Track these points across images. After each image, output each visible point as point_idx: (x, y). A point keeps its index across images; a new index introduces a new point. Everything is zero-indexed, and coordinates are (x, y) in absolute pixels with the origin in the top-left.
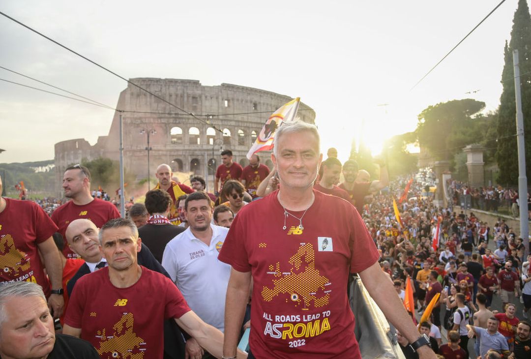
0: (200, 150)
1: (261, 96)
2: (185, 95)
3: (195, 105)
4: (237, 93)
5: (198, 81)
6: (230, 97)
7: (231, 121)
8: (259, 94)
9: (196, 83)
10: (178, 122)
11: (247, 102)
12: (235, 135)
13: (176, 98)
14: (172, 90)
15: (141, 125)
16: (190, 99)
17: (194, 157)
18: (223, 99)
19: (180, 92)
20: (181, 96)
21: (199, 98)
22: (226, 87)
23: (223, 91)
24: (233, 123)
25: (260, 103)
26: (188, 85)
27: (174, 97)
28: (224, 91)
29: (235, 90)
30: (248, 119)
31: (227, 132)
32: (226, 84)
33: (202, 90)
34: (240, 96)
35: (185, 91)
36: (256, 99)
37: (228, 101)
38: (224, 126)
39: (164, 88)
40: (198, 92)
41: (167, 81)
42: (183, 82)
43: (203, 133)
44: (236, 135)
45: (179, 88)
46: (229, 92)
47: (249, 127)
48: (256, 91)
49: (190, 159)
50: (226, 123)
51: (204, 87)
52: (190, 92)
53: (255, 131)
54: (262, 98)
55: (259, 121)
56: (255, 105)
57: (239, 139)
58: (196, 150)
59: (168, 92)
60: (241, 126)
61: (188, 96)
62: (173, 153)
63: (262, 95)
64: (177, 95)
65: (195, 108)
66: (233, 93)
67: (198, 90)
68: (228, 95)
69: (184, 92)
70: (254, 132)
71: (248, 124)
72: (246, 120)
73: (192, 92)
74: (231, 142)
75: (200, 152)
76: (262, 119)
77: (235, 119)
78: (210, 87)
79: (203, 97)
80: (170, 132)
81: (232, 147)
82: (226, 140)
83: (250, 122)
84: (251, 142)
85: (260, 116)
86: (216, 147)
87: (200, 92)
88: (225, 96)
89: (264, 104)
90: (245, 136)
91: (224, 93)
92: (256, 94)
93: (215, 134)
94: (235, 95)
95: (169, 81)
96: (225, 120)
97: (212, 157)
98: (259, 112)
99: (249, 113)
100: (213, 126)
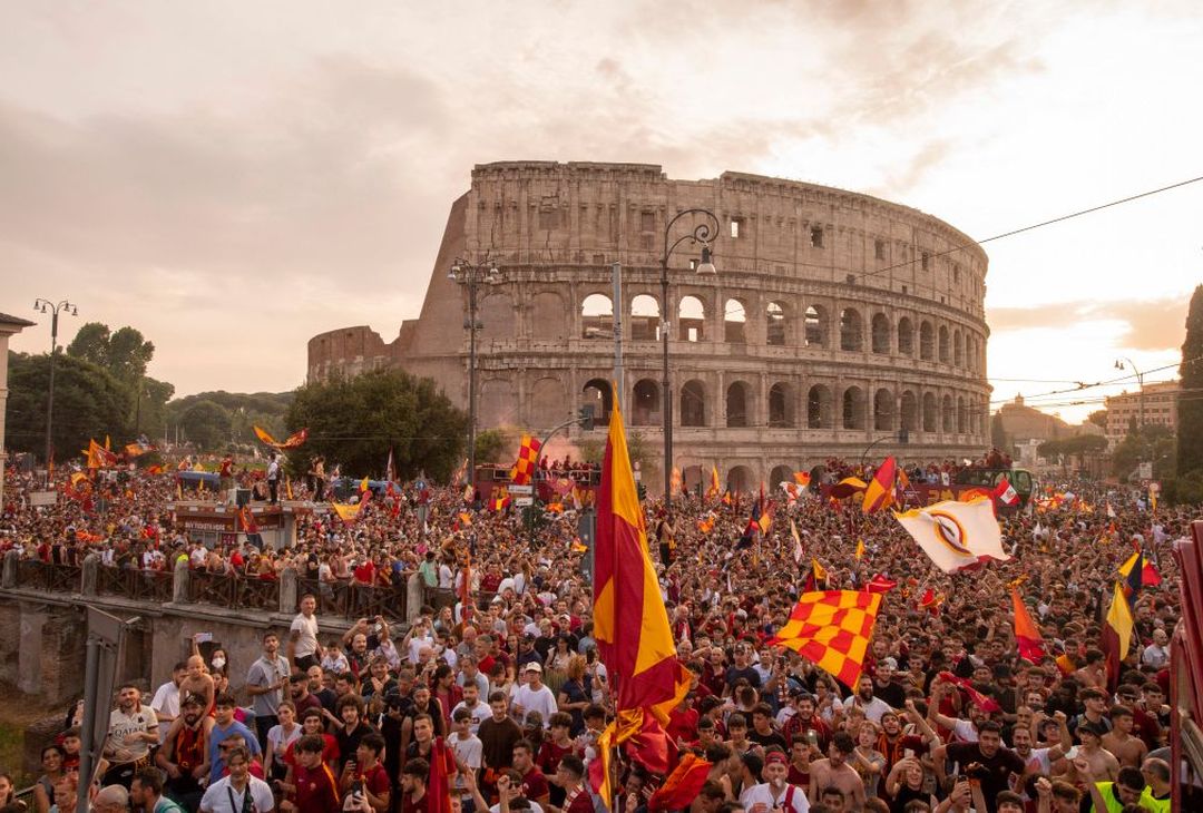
0: (659, 356)
1: (832, 207)
2: (623, 206)
3: (646, 233)
4: (767, 198)
5: (659, 167)
6: (746, 210)
7: (745, 276)
8: (828, 203)
9: (652, 173)
10: (600, 280)
11: (792, 223)
12: (756, 317)
13: (597, 217)
14: (588, 193)
15: (503, 288)
16: (637, 216)
17: (644, 376)
18: (725, 217)
19: (607, 199)
20: (611, 209)
21: (659, 213)
22: (735, 181)
23: (727, 194)
24: (753, 283)
25: (830, 227)
26: (629, 178)
27: (591, 212)
28: (729, 193)
29: (759, 191)
30: (795, 271)
31: (734, 312)
32: (734, 173)
33: (668, 193)
34: (772, 206)
35: (622, 195)
36: (819, 215)
37: (740, 221)
38: (730, 292)
39: (565, 189)
40: (657, 199)
41: (574, 169)
42: (618, 170)
43: (667, 310)
44: (761, 316)
45: (606, 187)
46: (743, 197)
47: (798, 296)
48: (818, 192)
49: (632, 379)
50: (733, 282)
51: (674, 184)
52: (635, 198)
53: (814, 307)
54: (836, 214)
55: (827, 277)
56: (817, 235)
57: (769, 329)
58: (648, 356)
59: (575, 198)
60: (777, 292)
61: (630, 211)
62: (586, 363)
63: (837, 204)
64: (600, 208)
65: (647, 242)
66: (753, 198)
67: (656, 194)
68: (739, 205)
69: (619, 200)
70: (811, 310)
71: (795, 286)
72: (791, 275)
73: (640, 197)
74: (747, 336)
75: (659, 362)
76: (837, 272)
77: (758, 272)
78: (691, 183)
80: (580, 309)
81: (750, 351)
82: (734, 332)
83: (801, 281)
84: (802, 335)
85: (829, 264)
86: (705, 349)
87: (661, 198)
88: (732, 209)
89: (841, 231)
90: (787, 320)
91: (730, 200)
92: (821, 204)
93: (701, 317)
94: (760, 205)
95: (579, 169)
96: (731, 274)
97: (692, 377)
98: (827, 254)
99: (799, 254)
100: (698, 291)
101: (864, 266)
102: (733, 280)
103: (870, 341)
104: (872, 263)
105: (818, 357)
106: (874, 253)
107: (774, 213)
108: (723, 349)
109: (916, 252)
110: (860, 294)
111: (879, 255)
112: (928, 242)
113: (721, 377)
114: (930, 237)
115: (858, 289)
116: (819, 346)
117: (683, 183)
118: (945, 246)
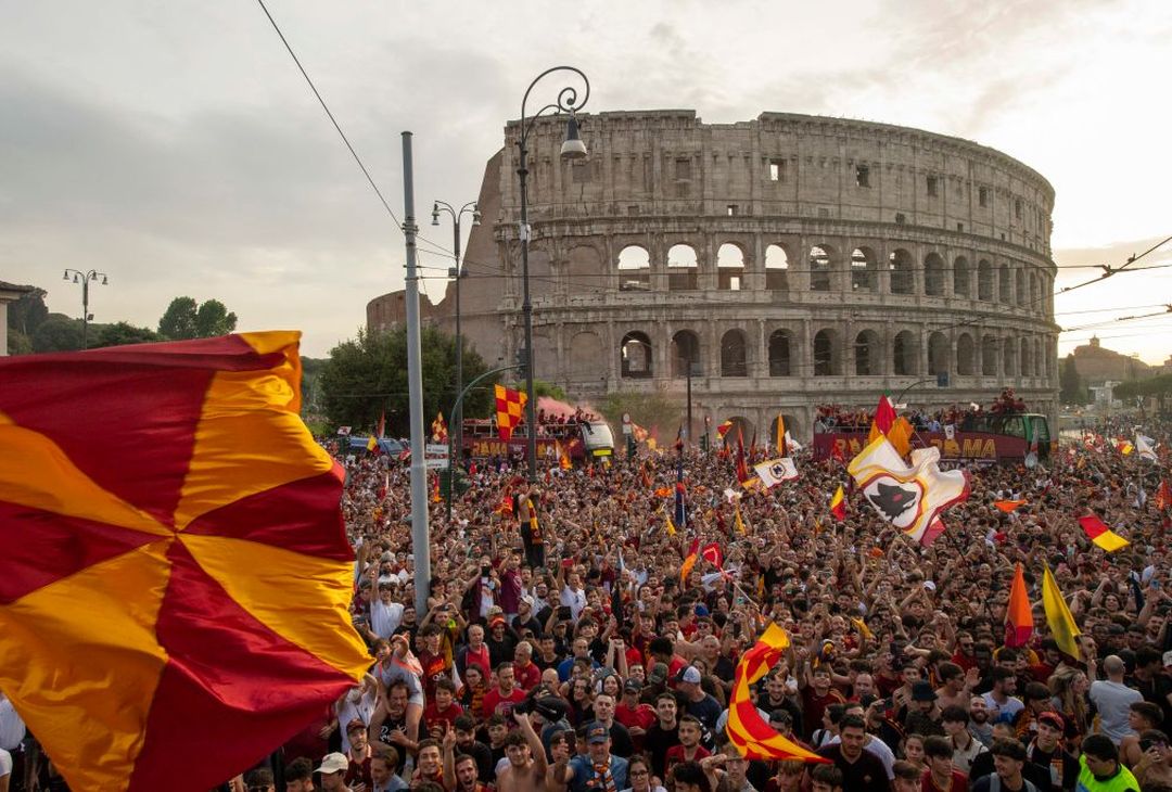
0: (698, 307)
1: (879, 143)
2: (657, 154)
3: (682, 180)
4: (809, 137)
5: (693, 112)
6: (786, 152)
7: (787, 220)
8: (874, 139)
9: (686, 118)
10: (635, 231)
11: (836, 163)
12: (799, 263)
13: (631, 166)
14: (621, 143)
15: (539, 244)
16: (671, 165)
17: (682, 327)
18: (763, 160)
19: (640, 148)
20: (646, 159)
21: (694, 159)
22: (774, 122)
23: (765, 136)
24: (795, 227)
25: (877, 165)
26: (663, 125)
27: (625, 162)
28: (767, 135)
29: (799, 131)
30: (840, 213)
31: (776, 258)
33: (703, 138)
34: (814, 146)
35: (656, 143)
36: (864, 153)
37: (780, 163)
38: (770, 238)
39: (598, 141)
40: (692, 144)
41: (606, 119)
42: (650, 118)
43: (706, 259)
44: (803, 260)
45: (639, 135)
46: (782, 138)
47: (843, 238)
48: (863, 129)
49: (670, 330)
50: (773, 227)
51: (709, 129)
52: (669, 145)
53: (861, 249)
54: (883, 151)
55: (874, 216)
56: (863, 174)
57: (813, 275)
58: (686, 307)
59: (608, 149)
60: (821, 235)
61: (664, 159)
62: (623, 316)
63: (884, 140)
64: (633, 157)
65: (683, 190)
66: (793, 138)
67: (691, 139)
68: (778, 147)
69: (651, 145)
70: (857, 253)
71: (840, 228)
72: (835, 217)
73: (674, 145)
74: (790, 282)
75: (696, 313)
76: (885, 212)
77: (800, 216)
78: (726, 127)
79: (708, 158)
80: (617, 262)
81: (793, 297)
82: (776, 279)
83: (846, 223)
84: (848, 279)
85: (876, 203)
86: (745, 298)
87: (697, 144)
88: (771, 151)
89: (889, 169)
90: (832, 264)
91: (769, 142)
92: (866, 140)
93: (741, 265)
94: (801, 146)
95: (611, 120)
96: (771, 219)
97: (732, 326)
98: (874, 194)
99: (844, 195)
100: (736, 238)
101: (914, 205)
102: (772, 225)
103: (923, 283)
104: (923, 200)
105: (866, 301)
106: (926, 191)
107: (816, 154)
108: (764, 297)
109: (973, 187)
110: (911, 234)
111: (932, 191)
112: (985, 174)
113: (762, 325)
114: (988, 171)
115: (909, 228)
116: (867, 290)
117: (718, 127)
118: (1006, 179)
